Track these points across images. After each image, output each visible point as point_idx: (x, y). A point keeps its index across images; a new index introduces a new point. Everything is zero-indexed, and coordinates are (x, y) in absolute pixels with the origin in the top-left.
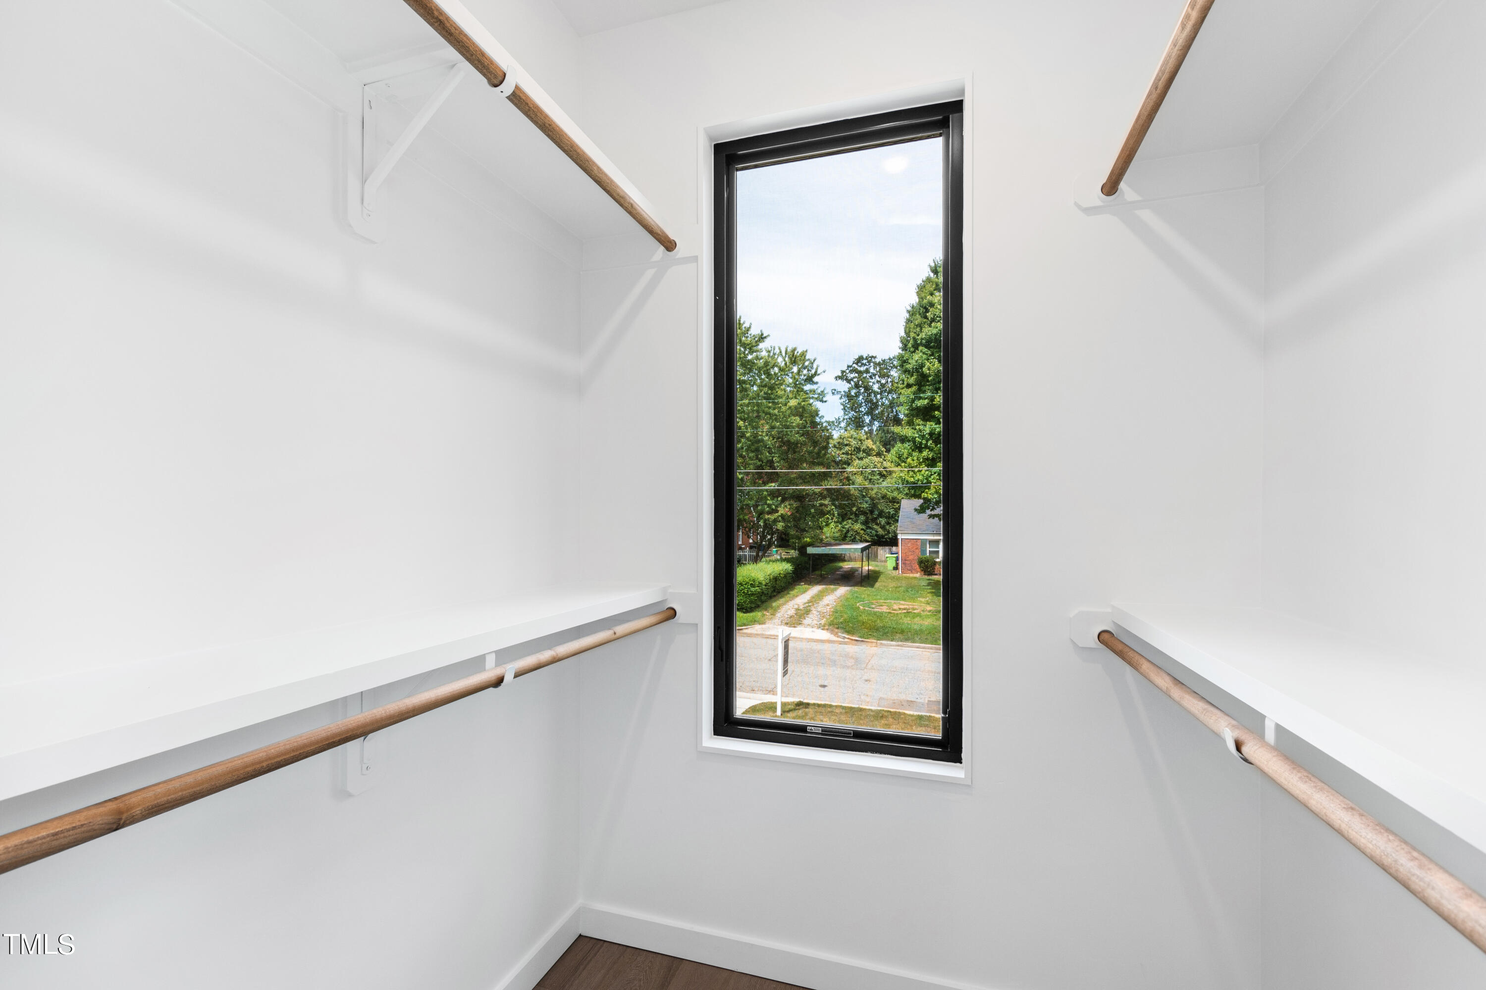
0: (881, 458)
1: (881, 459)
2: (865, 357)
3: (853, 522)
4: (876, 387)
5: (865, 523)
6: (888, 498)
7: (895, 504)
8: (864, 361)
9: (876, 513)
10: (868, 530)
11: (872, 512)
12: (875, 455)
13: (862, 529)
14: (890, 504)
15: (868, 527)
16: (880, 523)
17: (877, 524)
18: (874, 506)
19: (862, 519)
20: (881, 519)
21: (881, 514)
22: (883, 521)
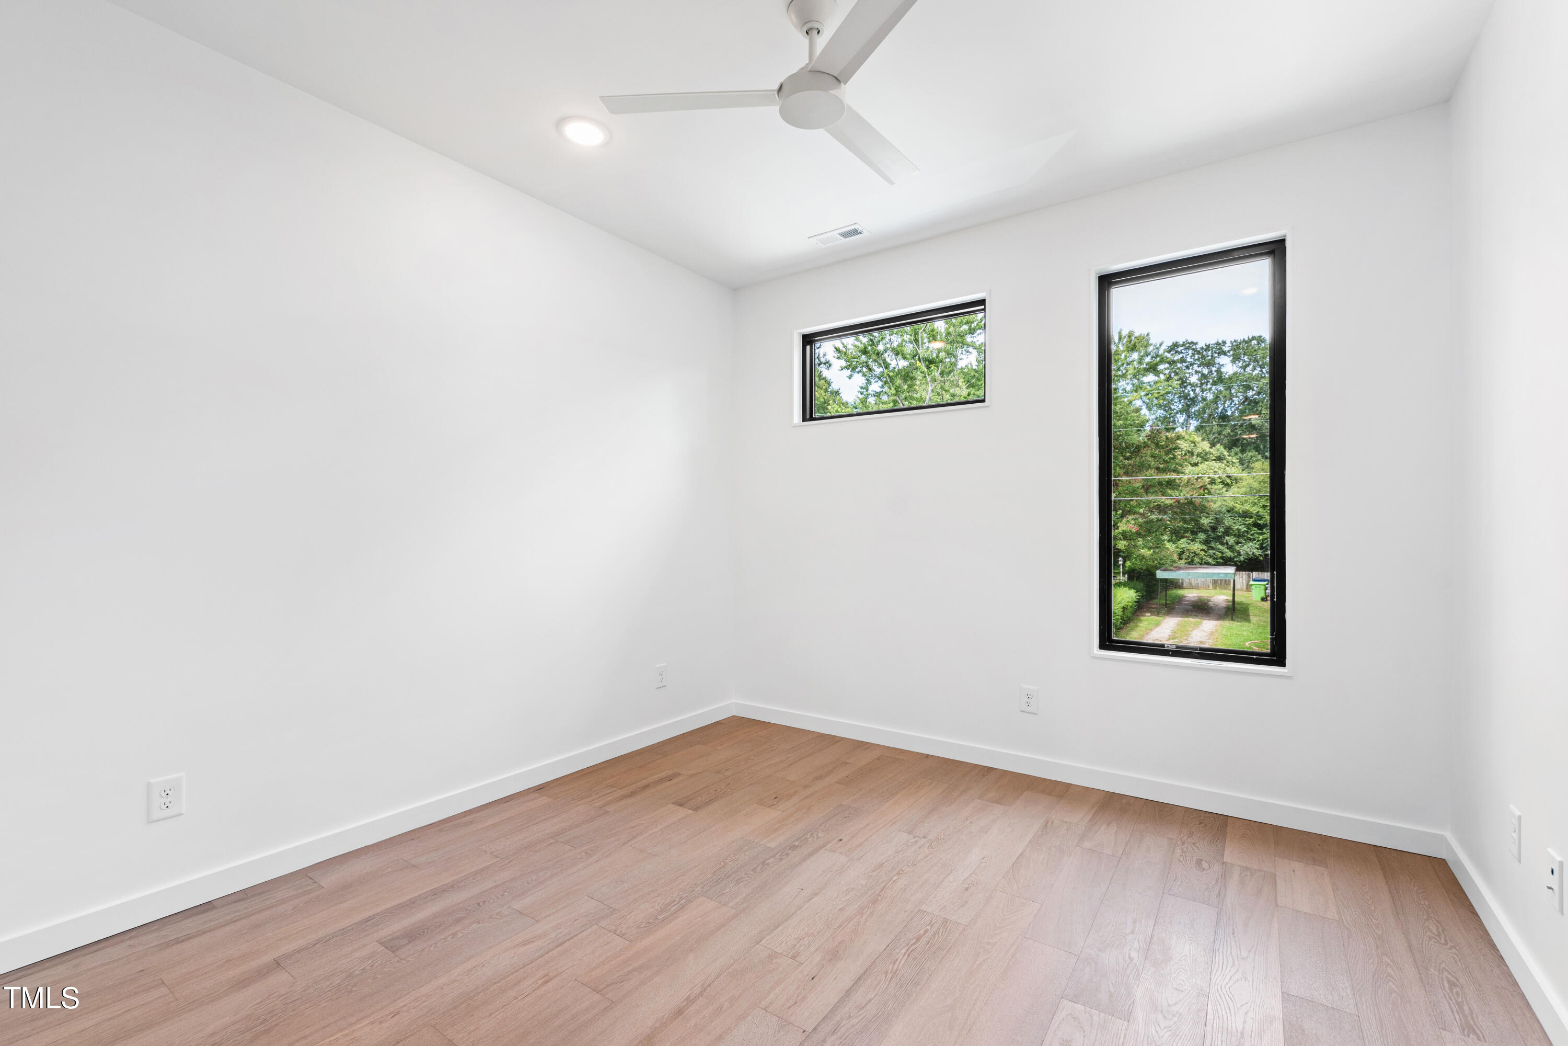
0: (1222, 463)
1: (1223, 465)
2: (1181, 343)
3: (1189, 541)
4: (1194, 379)
5: (1206, 542)
6: (1236, 512)
7: (1247, 519)
8: (1180, 349)
9: (1221, 529)
10: (1210, 551)
11: (1214, 529)
12: (1214, 460)
13: (1202, 550)
14: (1240, 519)
15: (1211, 547)
16: (1227, 543)
17: (1222, 544)
18: (1218, 521)
19: (1202, 537)
20: (1227, 538)
21: (1228, 531)
22: (1231, 540)
